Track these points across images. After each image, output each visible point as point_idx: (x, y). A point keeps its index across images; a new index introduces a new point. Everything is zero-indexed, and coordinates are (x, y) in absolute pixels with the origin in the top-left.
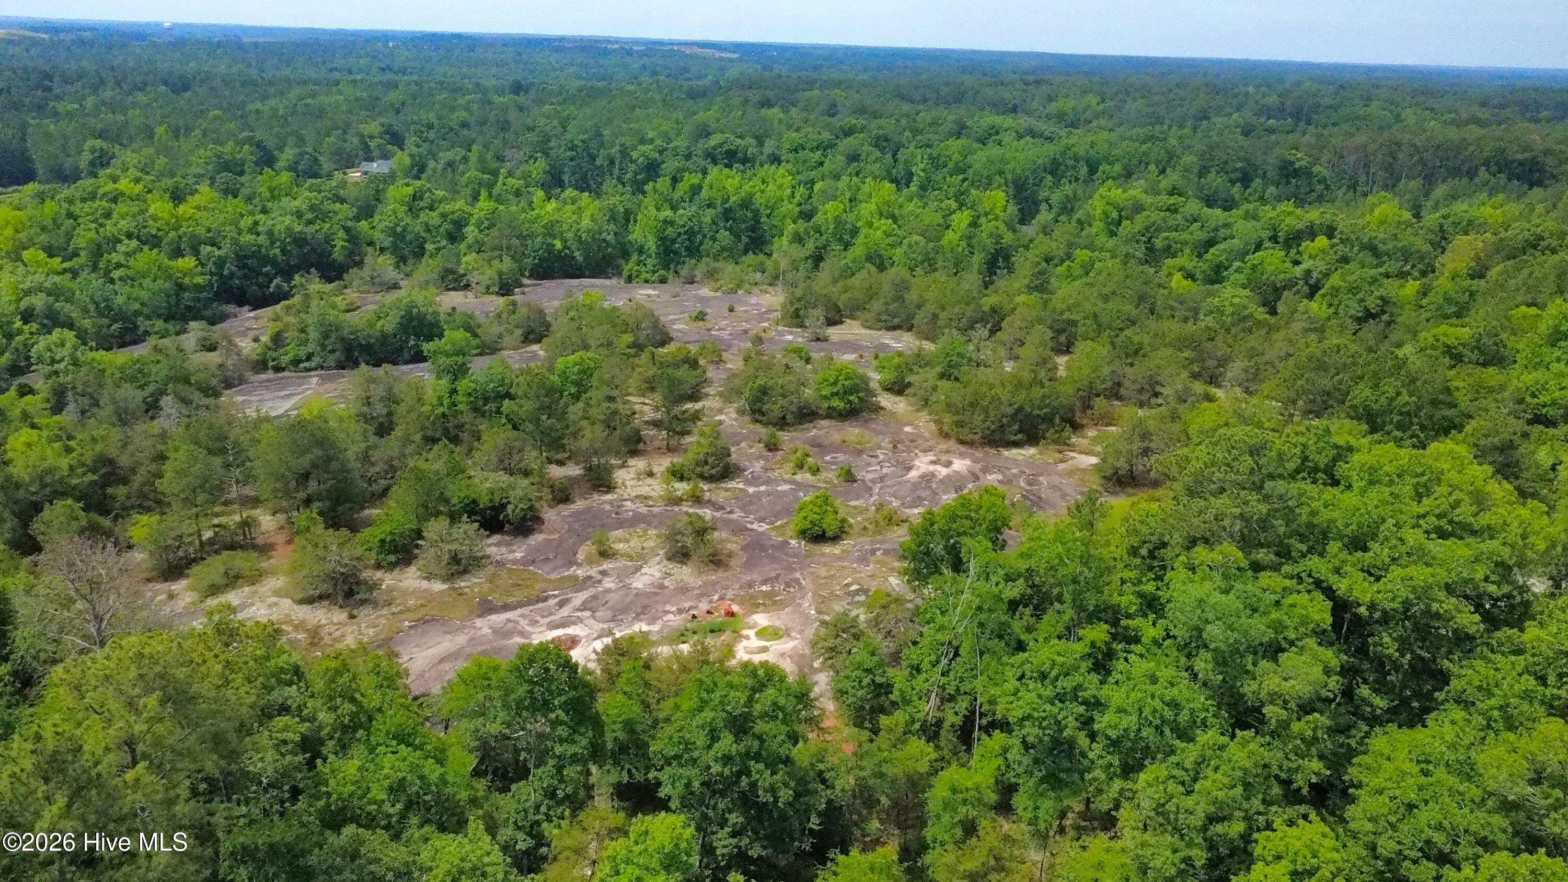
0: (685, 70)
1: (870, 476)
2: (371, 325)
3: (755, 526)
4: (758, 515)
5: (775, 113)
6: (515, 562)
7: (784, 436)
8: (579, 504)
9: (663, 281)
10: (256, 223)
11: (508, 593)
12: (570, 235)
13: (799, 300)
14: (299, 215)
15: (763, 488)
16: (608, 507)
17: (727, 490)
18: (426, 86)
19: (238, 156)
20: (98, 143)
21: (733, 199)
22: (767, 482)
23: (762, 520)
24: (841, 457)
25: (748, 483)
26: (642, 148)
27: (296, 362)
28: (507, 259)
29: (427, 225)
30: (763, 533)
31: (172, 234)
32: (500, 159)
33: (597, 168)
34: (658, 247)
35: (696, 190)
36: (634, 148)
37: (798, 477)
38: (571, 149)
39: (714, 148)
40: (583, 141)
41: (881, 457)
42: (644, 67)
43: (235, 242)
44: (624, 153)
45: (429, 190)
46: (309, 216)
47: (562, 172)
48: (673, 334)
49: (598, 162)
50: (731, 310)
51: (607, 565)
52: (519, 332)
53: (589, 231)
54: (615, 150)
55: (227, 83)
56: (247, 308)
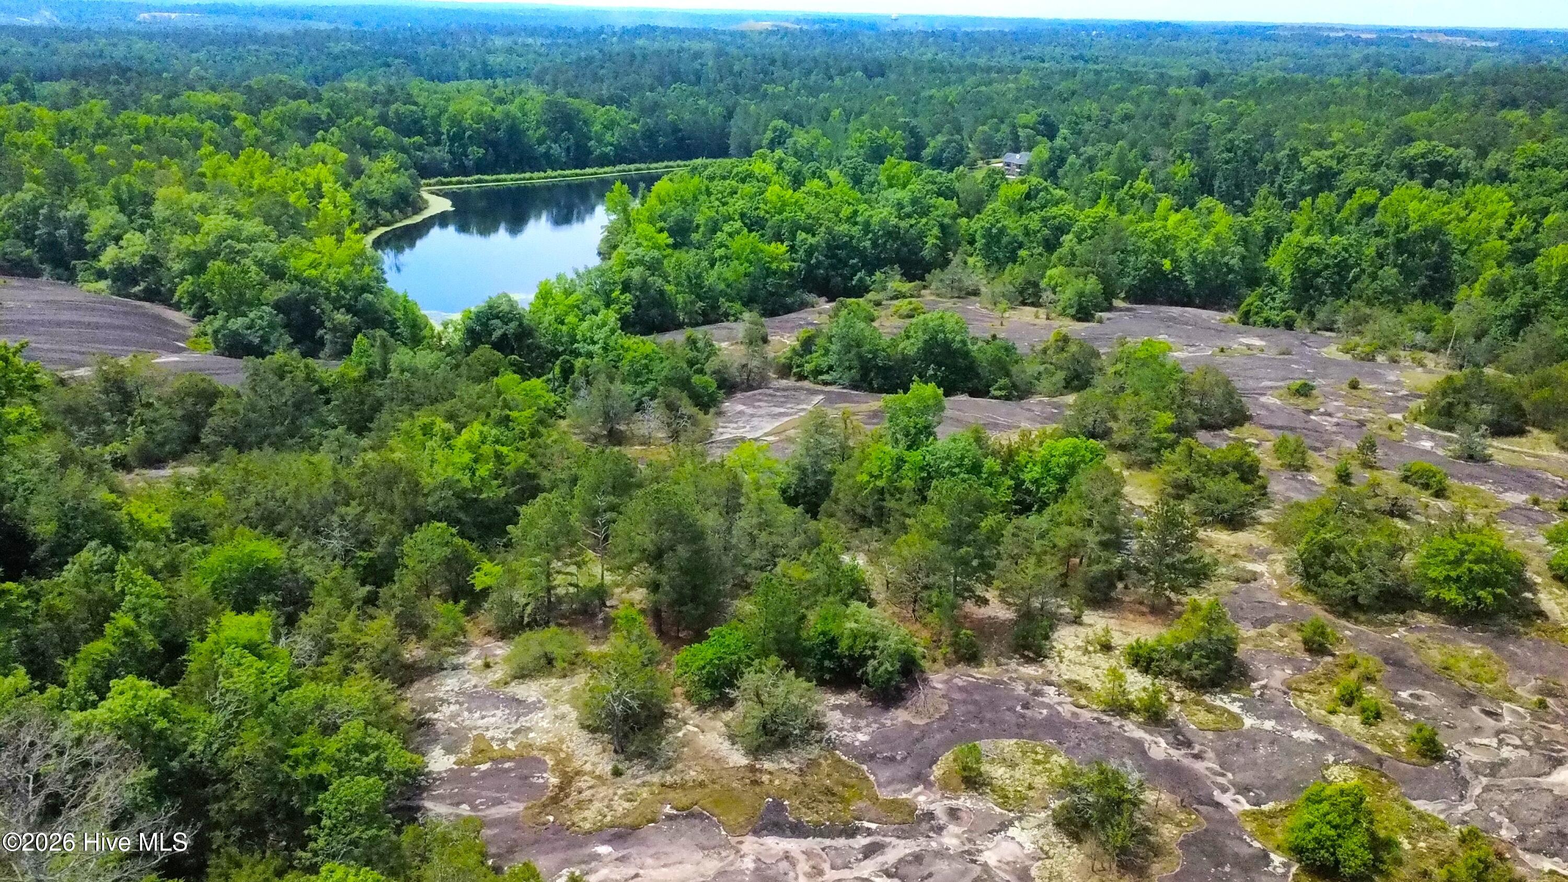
0: (1420, 61)
1: (1471, 756)
2: (894, 344)
3: (1225, 799)
4: (1240, 778)
5: (1518, 115)
6: (849, 749)
7: (1347, 629)
8: (985, 672)
9: (1289, 325)
10: (855, 213)
11: (811, 803)
12: (1184, 254)
13: (1457, 391)
14: (900, 206)
15: (1269, 725)
16: (1020, 689)
17: (1210, 709)
18: (1105, 75)
19: (890, 141)
20: (780, 123)
21: (1413, 228)
22: (1279, 716)
23: (1243, 790)
24: (1430, 699)
25: (1249, 707)
26: (1316, 153)
27: (817, 372)
28: (1093, 279)
29: (1026, 228)
30: (1233, 821)
31: (777, 217)
32: (1146, 157)
33: (1257, 174)
34: (1293, 279)
35: (1369, 210)
36: (1307, 152)
37: (1337, 721)
38: (1229, 151)
39: (1414, 158)
40: (1246, 142)
41: (1507, 720)
42: (1366, 59)
43: (829, 231)
44: (1294, 157)
45: (1046, 188)
46: (908, 209)
47: (1214, 176)
48: (1252, 411)
49: (1260, 166)
50: (1354, 386)
51: (965, 801)
52: (1060, 375)
53: (1208, 252)
54: (1282, 154)
55: (918, 69)
56: (824, 299)
